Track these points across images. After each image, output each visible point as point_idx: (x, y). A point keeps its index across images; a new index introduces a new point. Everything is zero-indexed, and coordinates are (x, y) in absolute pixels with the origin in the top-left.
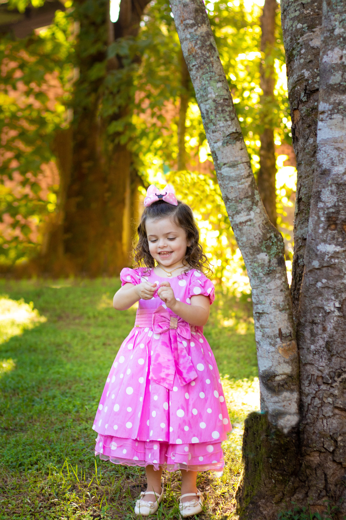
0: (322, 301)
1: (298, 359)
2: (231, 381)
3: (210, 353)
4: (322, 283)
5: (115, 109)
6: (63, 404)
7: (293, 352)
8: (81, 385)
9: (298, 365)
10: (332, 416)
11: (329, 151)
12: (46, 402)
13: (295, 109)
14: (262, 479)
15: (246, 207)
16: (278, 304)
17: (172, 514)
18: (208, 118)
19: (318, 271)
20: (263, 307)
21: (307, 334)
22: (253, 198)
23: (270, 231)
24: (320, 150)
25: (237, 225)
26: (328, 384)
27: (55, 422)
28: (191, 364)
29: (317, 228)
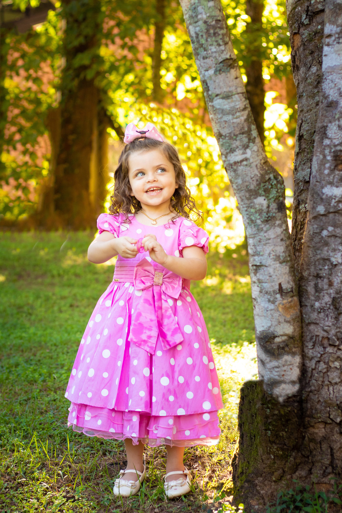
0: (328, 252)
1: (300, 318)
2: (218, 346)
3: (198, 313)
4: (328, 231)
5: (81, 40)
6: (27, 372)
7: (295, 310)
8: (48, 351)
9: (300, 325)
10: (339, 382)
11: (337, 80)
12: (8, 370)
13: (295, 34)
14: (259, 454)
15: (241, 144)
16: (278, 255)
17: (156, 495)
18: (198, 42)
19: (324, 218)
20: (261, 259)
21: (311, 289)
22: (249, 135)
23: (269, 172)
24: (326, 79)
25: (231, 165)
26: (335, 346)
27: (19, 392)
28: (177, 326)
29: (323, 168)
